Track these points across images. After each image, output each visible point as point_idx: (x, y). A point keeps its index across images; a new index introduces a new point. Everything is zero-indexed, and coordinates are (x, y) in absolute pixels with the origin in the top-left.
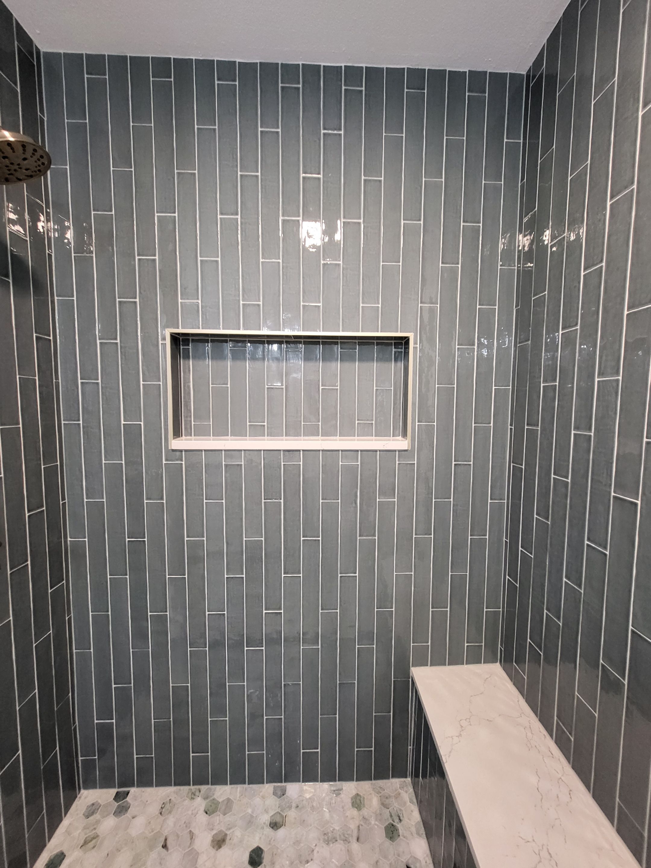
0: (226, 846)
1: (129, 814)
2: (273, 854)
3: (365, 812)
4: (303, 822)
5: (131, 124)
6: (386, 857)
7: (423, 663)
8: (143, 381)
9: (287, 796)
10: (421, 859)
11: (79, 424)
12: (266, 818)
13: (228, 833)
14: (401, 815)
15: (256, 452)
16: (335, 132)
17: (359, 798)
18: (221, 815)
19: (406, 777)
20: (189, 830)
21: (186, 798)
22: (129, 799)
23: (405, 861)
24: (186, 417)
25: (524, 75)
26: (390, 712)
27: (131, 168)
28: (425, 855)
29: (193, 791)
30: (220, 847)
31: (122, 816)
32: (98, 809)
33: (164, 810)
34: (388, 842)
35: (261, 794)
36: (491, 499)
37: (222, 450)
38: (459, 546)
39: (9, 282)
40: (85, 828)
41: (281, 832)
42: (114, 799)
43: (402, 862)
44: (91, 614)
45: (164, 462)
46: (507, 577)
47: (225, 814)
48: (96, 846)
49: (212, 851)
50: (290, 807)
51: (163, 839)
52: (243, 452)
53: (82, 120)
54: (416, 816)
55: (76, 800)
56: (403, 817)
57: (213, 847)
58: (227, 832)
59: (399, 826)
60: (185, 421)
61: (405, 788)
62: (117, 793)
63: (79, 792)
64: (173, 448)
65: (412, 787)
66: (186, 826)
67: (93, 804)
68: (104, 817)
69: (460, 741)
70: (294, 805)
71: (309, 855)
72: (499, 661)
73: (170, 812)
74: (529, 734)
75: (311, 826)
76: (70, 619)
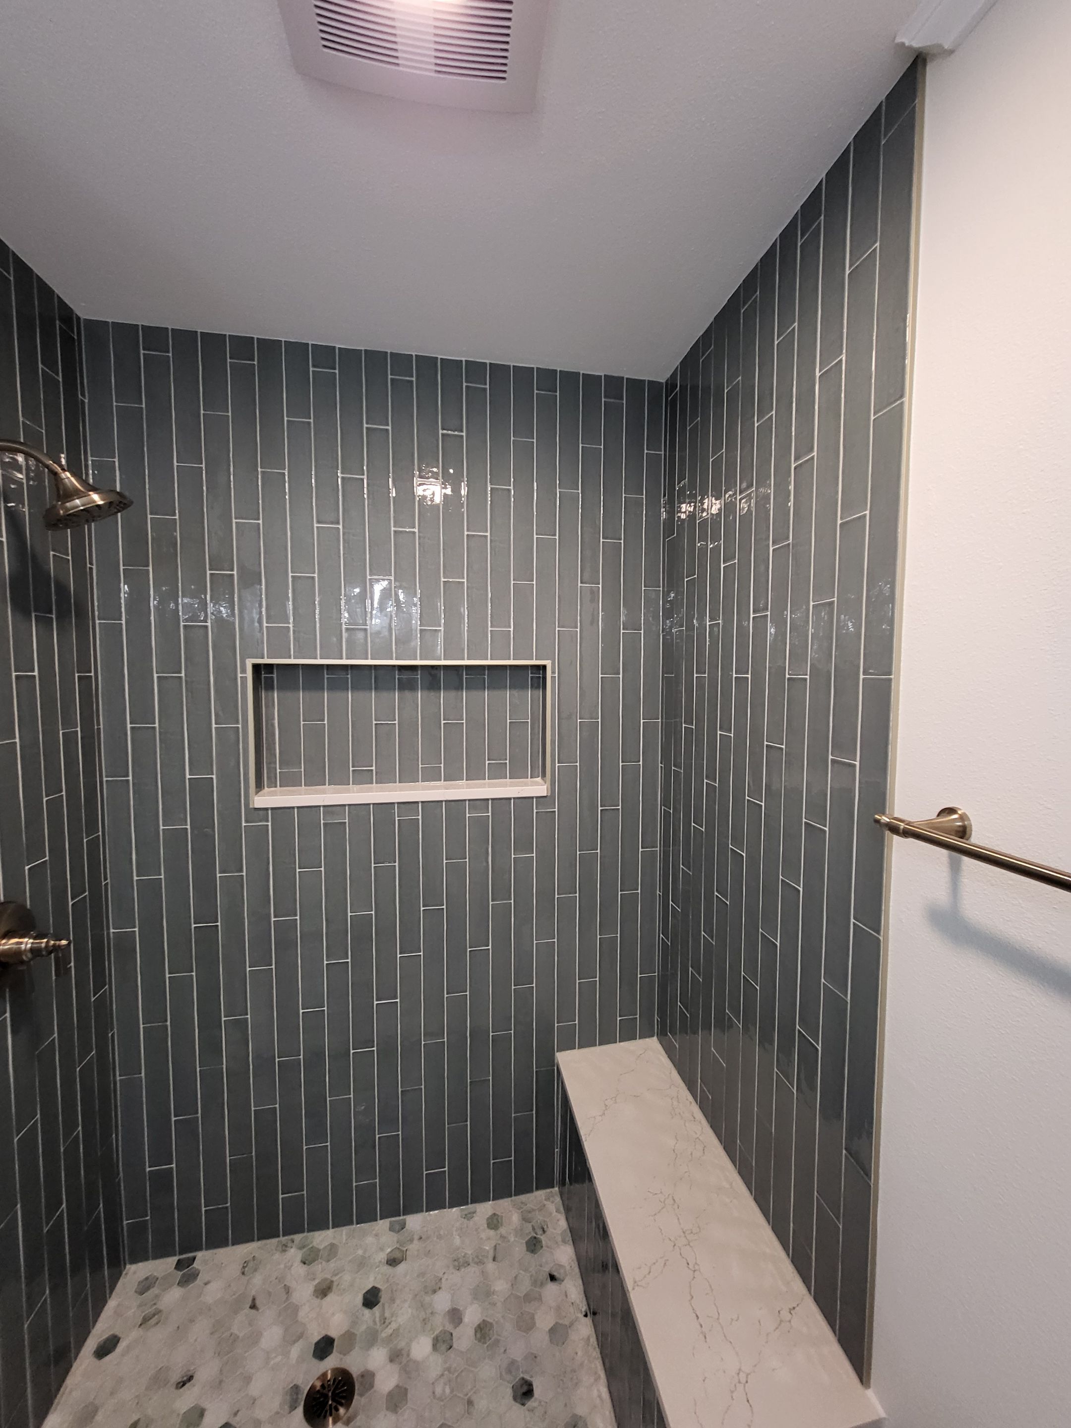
0: (333, 1293)
1: (199, 1281)
2: (392, 1291)
3: (503, 1230)
4: (428, 1253)
5: (202, 412)
6: (526, 1270)
7: (568, 1045)
8: (216, 724)
9: (407, 1229)
10: (566, 1265)
11: (128, 781)
12: (382, 1256)
13: (335, 1279)
14: (545, 1227)
15: (364, 807)
16: (456, 433)
17: (496, 1217)
18: (324, 1262)
19: (553, 1187)
20: (283, 1285)
21: (275, 1251)
22: (196, 1265)
23: (548, 1270)
24: (269, 763)
25: (662, 383)
26: (532, 1111)
27: (202, 464)
28: (571, 1260)
29: (284, 1242)
30: (325, 1295)
31: (190, 1285)
32: (155, 1283)
33: (246, 1269)
34: (529, 1255)
35: (374, 1232)
36: (642, 848)
37: (319, 806)
38: (608, 904)
39: (52, 618)
40: (140, 1306)
41: (401, 1268)
42: (175, 1268)
43: (545, 1271)
44: (142, 1026)
45: (244, 824)
46: (661, 935)
47: (328, 1261)
48: (160, 1321)
49: (317, 1301)
50: (411, 1240)
51: (251, 1299)
52: (347, 807)
53: (137, 404)
54: (563, 1223)
55: (121, 1278)
56: (547, 1227)
57: (317, 1297)
58: (332, 1279)
59: (543, 1238)
60: (268, 768)
61: (552, 1199)
62: (179, 1260)
63: (125, 1268)
64: (256, 806)
65: (559, 1196)
66: (279, 1281)
67: (147, 1279)
68: (164, 1290)
69: (602, 1120)
70: (416, 1237)
71: (437, 1283)
72: (656, 1034)
73: (255, 1270)
74: (675, 1103)
75: (438, 1255)
76: (113, 1035)
